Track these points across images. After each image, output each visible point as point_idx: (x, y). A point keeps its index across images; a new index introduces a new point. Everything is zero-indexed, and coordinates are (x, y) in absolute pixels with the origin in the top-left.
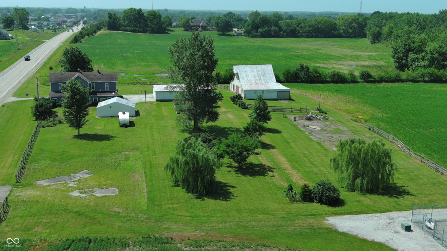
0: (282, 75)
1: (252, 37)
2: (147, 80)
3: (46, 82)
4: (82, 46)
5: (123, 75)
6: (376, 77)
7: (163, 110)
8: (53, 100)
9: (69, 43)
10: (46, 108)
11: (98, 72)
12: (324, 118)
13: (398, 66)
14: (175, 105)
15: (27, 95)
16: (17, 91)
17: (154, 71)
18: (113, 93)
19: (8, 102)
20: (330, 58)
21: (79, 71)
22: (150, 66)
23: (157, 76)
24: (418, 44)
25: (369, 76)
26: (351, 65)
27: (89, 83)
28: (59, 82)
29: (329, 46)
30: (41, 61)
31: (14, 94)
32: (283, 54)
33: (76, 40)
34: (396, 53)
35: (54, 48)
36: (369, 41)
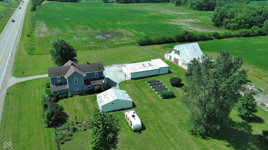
0: (175, 38)
2: (94, 43)
3: (31, 51)
4: (38, 12)
5: (76, 38)
6: (221, 36)
7: (147, 95)
8: (55, 93)
9: (29, 10)
10: (57, 115)
11: (88, 63)
12: (258, 89)
13: (216, 25)
14: (150, 85)
15: (23, 72)
16: (14, 67)
17: (92, 33)
18: (104, 81)
19: (10, 86)
20: (170, 17)
21: (72, 64)
22: (86, 29)
23: (96, 38)
24: (230, 14)
25: (218, 35)
26: (186, 23)
27: (84, 76)
28: (58, 77)
29: (159, 8)
30: (19, 28)
31: (12, 71)
32: (146, 16)
33: (34, 9)
34: (215, 18)
35: (23, 15)
36: (174, 5)
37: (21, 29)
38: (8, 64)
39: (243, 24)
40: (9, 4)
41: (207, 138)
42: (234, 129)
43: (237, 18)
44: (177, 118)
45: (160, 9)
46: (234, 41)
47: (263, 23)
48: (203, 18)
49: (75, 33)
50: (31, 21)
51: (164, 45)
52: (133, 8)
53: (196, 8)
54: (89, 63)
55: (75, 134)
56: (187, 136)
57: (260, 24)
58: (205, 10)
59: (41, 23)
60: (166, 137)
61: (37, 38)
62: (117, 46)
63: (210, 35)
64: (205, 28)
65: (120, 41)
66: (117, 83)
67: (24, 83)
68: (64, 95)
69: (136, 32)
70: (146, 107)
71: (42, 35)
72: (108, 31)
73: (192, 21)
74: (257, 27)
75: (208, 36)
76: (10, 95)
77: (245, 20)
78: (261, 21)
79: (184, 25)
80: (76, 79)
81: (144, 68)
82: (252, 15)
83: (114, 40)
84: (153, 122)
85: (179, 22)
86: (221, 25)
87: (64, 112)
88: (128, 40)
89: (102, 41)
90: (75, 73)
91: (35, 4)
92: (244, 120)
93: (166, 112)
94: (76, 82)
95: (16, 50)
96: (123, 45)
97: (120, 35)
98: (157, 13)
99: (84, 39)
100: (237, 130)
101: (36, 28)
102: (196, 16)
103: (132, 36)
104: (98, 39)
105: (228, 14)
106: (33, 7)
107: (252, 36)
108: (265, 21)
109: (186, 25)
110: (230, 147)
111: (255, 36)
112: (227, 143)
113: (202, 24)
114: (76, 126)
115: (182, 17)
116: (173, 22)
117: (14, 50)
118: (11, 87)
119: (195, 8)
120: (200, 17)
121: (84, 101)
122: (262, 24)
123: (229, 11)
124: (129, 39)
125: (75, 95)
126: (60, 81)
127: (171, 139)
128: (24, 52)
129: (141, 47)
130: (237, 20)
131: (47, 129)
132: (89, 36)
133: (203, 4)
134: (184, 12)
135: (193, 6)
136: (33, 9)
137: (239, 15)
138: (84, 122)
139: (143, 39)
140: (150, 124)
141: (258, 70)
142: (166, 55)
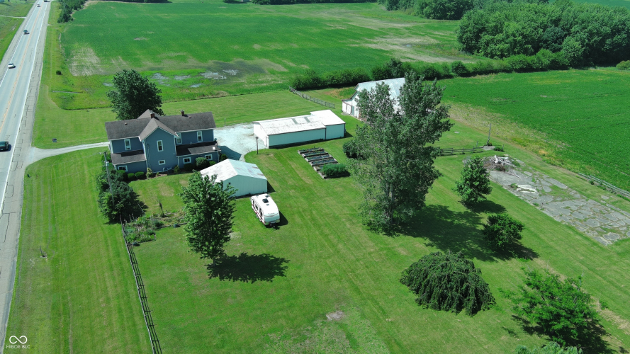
0: (372, 73)
1: (262, 4)
2: (201, 87)
3: (66, 103)
4: (76, 25)
5: (162, 78)
6: (471, 70)
7: (298, 172)
8: (121, 169)
9: (56, 21)
10: (126, 201)
11: (183, 114)
12: (513, 163)
13: (466, 48)
14: (305, 157)
15: (55, 140)
16: (34, 132)
17: (196, 67)
18: (214, 148)
19: (31, 163)
20: (371, 34)
21: (153, 116)
22: (183, 59)
23: (205, 77)
24: (494, 24)
25: (463, 68)
26: (405, 45)
27: (175, 137)
28: (127, 139)
29: (350, 14)
30: (37, 59)
31: (32, 138)
32: (318, 31)
33: (66, 18)
34: (464, 33)
35: (42, 32)
36: (383, 7)
37: (40, 60)
38: (22, 125)
39: (521, 45)
40: (6, 6)
41: (394, 234)
42: (446, 221)
43: (507, 32)
44: (348, 207)
45: (351, 17)
46: (496, 80)
47: (561, 43)
48: (443, 34)
49: (159, 66)
50: (61, 43)
51: (347, 88)
52: (290, 15)
53: (432, 13)
54: (185, 113)
55: (159, 233)
56: (361, 232)
57: (556, 45)
58: (450, 19)
59: (82, 48)
60: (322, 233)
61: (77, 77)
62: (249, 92)
63: (445, 68)
64: (442, 56)
65: (255, 83)
66: (240, 155)
67: (59, 157)
68: (139, 173)
69: (291, 64)
70: (292, 192)
71: (88, 73)
72: (231, 63)
73: (418, 40)
74: (548, 52)
75: (442, 71)
76: (33, 178)
77: (524, 37)
78: (557, 39)
79: (398, 51)
80: (160, 143)
81: (296, 126)
82: (538, 26)
83: (242, 80)
84: (303, 214)
85: (389, 44)
86: (476, 48)
87: (138, 201)
88: (272, 80)
89: (217, 83)
90: (158, 130)
91: (67, 7)
92: (468, 208)
93: (328, 198)
94: (160, 148)
95: (34, 99)
96: (261, 90)
97: (258, 70)
98: (344, 24)
99: (179, 79)
100: (452, 223)
101: (73, 56)
102: (428, 31)
103: (283, 73)
104: (210, 79)
105: (490, 25)
106: (63, 13)
107: (537, 70)
108: (566, 40)
109: (403, 49)
110: (432, 246)
111: (543, 70)
112: (428, 241)
113: (439, 48)
114: (162, 221)
115: (398, 33)
116: (375, 43)
117: (31, 99)
118: (33, 164)
119: (430, 14)
120: (436, 33)
121: (177, 184)
122: (559, 44)
123: (491, 19)
124: (274, 77)
125: (160, 173)
126: (130, 147)
127: (331, 237)
128: (53, 104)
129: (298, 93)
130: (508, 37)
131: (107, 225)
132: (189, 74)
133: (447, 5)
134: (404, 22)
135: (425, 10)
136: (64, 17)
137: (512, 27)
138: (176, 215)
139: (303, 77)
140: (296, 217)
141: (526, 131)
142: (344, 105)
